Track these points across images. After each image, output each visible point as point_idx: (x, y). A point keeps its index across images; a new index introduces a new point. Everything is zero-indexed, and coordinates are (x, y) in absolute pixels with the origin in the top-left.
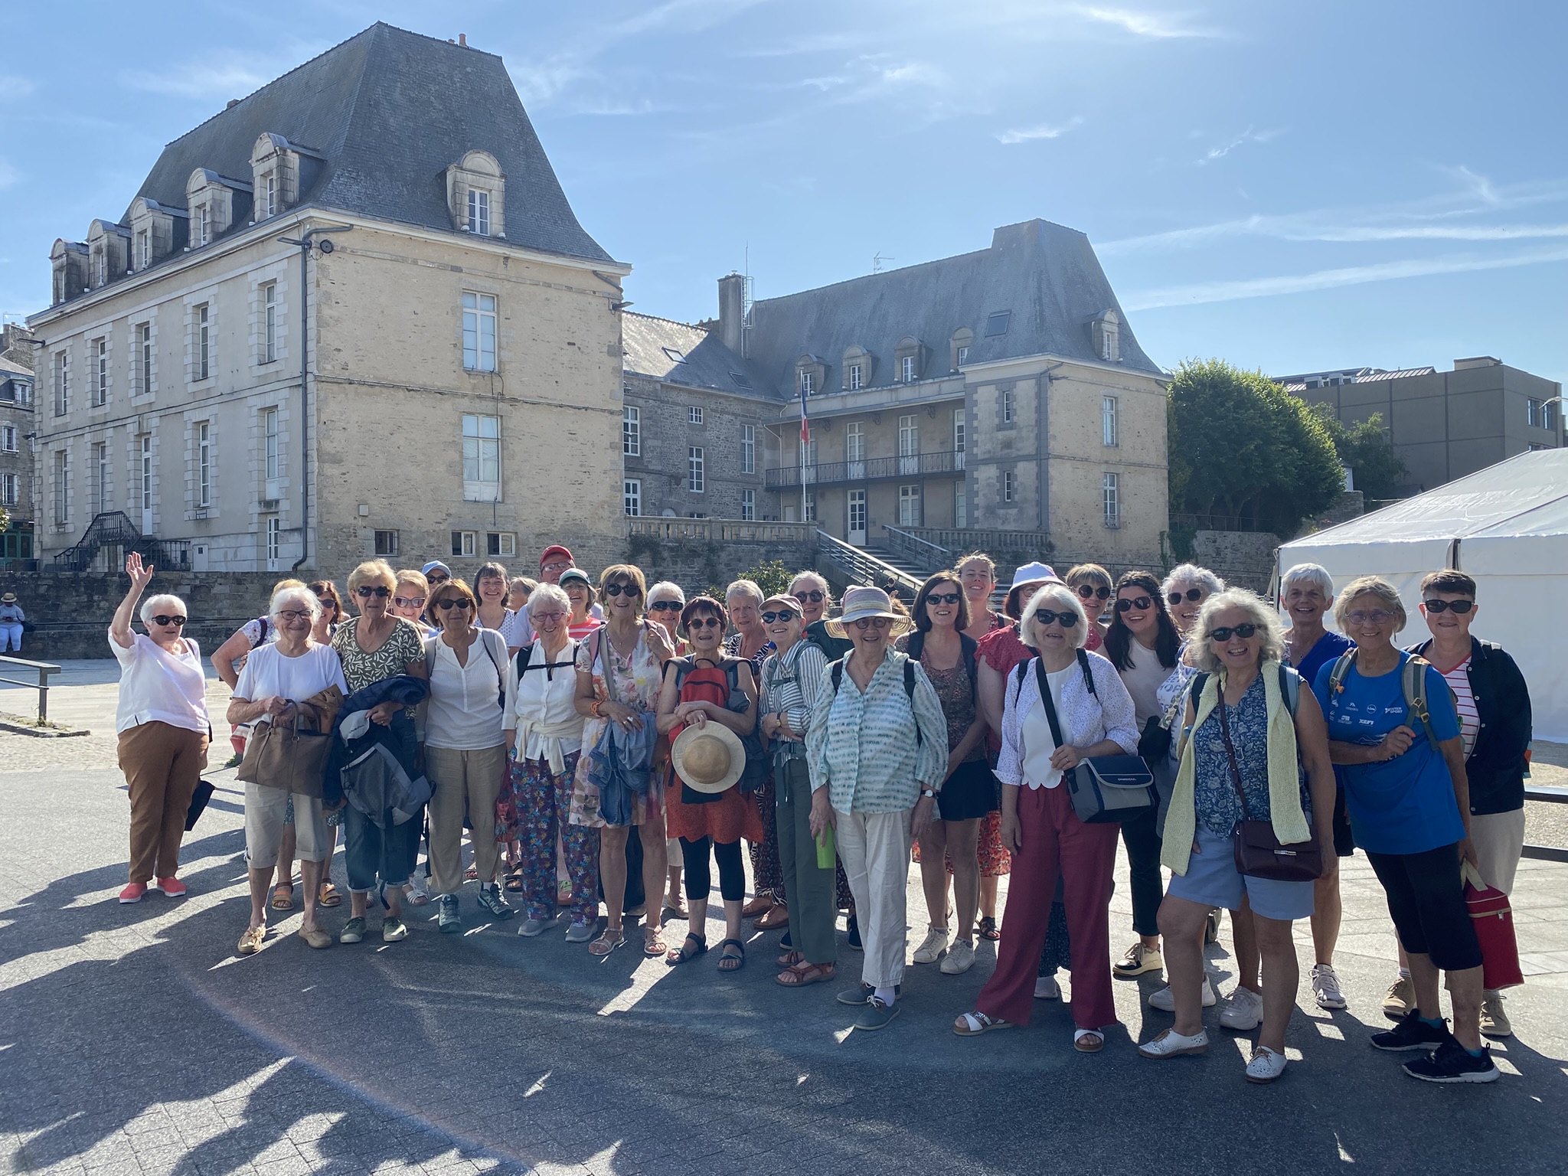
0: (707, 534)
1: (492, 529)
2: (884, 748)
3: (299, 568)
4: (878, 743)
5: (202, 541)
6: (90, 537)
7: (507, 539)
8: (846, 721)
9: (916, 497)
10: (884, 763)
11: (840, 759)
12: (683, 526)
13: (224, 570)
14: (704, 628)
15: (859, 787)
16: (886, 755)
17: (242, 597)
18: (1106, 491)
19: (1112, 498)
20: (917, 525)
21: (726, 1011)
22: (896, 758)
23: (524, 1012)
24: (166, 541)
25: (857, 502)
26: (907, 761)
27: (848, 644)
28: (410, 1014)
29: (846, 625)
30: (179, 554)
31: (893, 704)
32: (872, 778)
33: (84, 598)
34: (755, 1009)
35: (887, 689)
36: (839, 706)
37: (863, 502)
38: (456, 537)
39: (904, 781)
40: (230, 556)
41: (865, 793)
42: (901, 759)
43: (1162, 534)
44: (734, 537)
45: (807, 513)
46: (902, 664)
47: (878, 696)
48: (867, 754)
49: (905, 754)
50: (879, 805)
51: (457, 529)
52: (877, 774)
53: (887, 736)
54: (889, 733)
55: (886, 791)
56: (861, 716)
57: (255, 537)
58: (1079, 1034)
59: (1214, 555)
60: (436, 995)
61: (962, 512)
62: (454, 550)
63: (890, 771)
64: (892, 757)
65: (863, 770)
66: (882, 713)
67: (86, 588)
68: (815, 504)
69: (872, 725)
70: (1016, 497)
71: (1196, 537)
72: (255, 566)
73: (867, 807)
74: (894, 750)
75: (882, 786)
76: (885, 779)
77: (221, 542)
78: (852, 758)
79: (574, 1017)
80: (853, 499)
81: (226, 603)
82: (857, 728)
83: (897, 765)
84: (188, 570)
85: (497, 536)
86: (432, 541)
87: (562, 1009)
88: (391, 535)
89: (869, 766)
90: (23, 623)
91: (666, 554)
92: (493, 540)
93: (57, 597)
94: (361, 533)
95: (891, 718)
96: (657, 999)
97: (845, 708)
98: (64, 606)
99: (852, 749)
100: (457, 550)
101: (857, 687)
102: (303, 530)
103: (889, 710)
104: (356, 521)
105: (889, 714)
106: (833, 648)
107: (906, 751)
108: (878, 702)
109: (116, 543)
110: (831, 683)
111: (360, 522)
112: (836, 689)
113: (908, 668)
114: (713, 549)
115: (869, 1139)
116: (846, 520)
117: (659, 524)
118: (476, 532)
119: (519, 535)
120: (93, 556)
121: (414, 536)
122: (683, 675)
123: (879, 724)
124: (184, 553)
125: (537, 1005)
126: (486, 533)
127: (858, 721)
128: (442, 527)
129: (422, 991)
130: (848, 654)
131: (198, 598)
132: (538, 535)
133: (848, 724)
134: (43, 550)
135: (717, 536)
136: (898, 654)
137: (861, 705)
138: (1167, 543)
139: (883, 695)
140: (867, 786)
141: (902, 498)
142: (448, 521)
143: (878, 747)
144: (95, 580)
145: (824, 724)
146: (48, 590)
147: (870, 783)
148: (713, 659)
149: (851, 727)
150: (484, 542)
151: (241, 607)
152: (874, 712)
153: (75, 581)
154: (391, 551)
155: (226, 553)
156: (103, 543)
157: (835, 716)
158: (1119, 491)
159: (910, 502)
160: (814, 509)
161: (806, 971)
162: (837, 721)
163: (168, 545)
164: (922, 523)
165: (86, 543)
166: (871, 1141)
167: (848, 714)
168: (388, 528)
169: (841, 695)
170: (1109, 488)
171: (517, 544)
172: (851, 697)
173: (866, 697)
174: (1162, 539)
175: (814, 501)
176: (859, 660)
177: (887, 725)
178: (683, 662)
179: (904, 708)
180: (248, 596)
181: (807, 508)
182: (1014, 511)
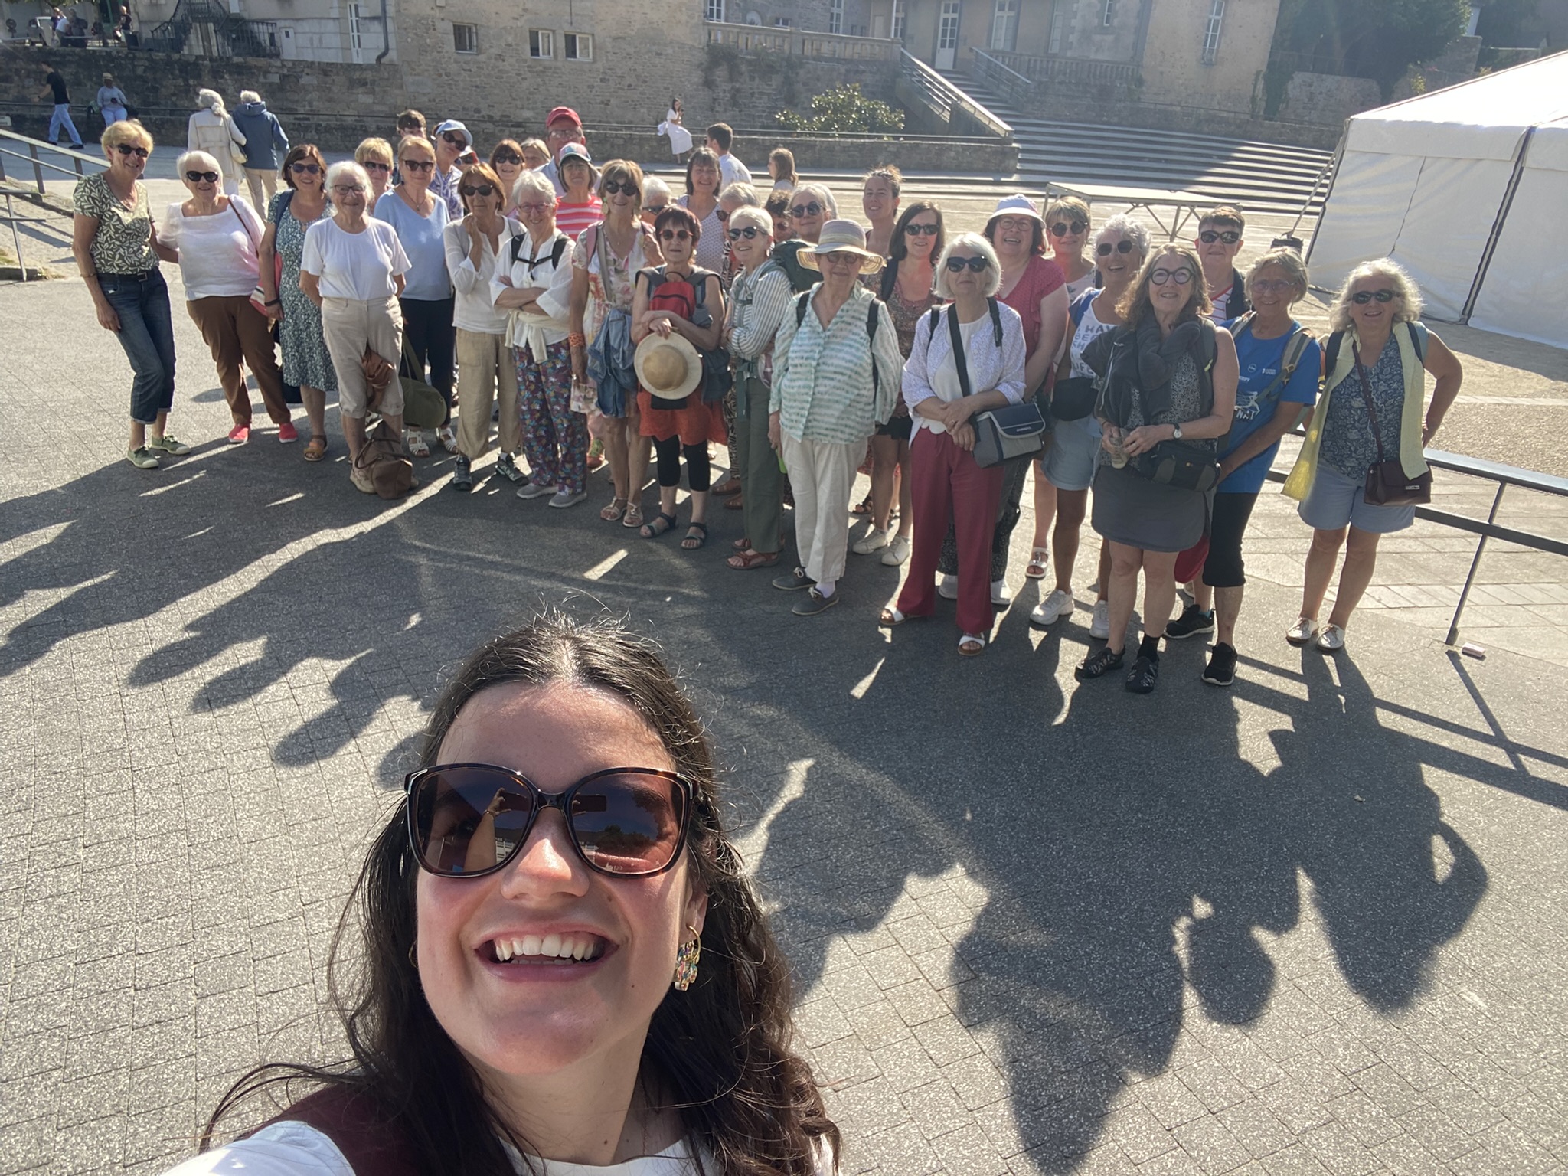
0: (786, 47)
1: (570, 30)
2: (838, 385)
3: (383, 60)
4: (832, 379)
5: (287, 23)
6: (181, 12)
7: (583, 40)
8: (805, 355)
9: (1012, 14)
10: (836, 398)
11: (795, 390)
12: (762, 37)
13: (310, 59)
14: (674, 241)
15: (811, 417)
16: (839, 392)
17: (329, 89)
18: (1210, 21)
19: (1215, 30)
20: (1008, 49)
21: (676, 589)
22: (848, 395)
23: (506, 576)
24: (253, 21)
25: (951, 16)
26: (858, 399)
27: (818, 277)
28: (410, 570)
29: (818, 256)
30: (267, 37)
31: (852, 343)
32: (823, 411)
33: (180, 82)
34: (701, 589)
35: (849, 328)
36: (802, 339)
37: (956, 16)
38: (534, 35)
39: (853, 417)
40: (316, 43)
41: (815, 423)
42: (852, 397)
43: (1258, 74)
44: (815, 52)
45: (896, 25)
46: (867, 304)
47: (839, 333)
48: (822, 389)
49: (856, 392)
50: (826, 435)
51: (534, 27)
52: (828, 407)
53: (842, 374)
54: (845, 371)
55: (836, 424)
56: (820, 352)
57: (337, 22)
58: (964, 640)
59: (1306, 100)
60: (436, 553)
61: (1057, 34)
62: (532, 49)
63: (841, 407)
64: (843, 393)
65: (816, 402)
66: (840, 351)
67: (181, 71)
68: (906, 15)
69: (830, 361)
70: (1116, 22)
71: (1292, 79)
72: (340, 55)
73: (816, 436)
74: (846, 387)
75: (833, 420)
76: (837, 414)
77: (306, 26)
78: (806, 390)
79: (548, 584)
80: (946, 11)
81: (315, 95)
82: (814, 363)
83: (848, 402)
84: (278, 55)
85: (574, 37)
86: (510, 39)
87: (539, 575)
88: (470, 29)
89: (821, 400)
90: (126, 107)
91: (744, 68)
92: (570, 40)
93: (155, 79)
94: (439, 25)
95: (848, 357)
96: (621, 573)
97: (806, 342)
98: (163, 89)
99: (807, 383)
100: (535, 51)
101: (821, 322)
102: (381, 19)
103: (847, 349)
104: (433, 12)
105: (847, 353)
106: (800, 278)
107: (859, 389)
108: (838, 340)
109: (206, 21)
110: (795, 316)
111: (437, 13)
112: (799, 322)
113: (873, 308)
114: (792, 64)
115: (756, 722)
116: (936, 36)
117: (738, 33)
118: (554, 31)
119: (596, 38)
120: (186, 32)
121: (491, 32)
122: (654, 288)
123: (836, 362)
124: (272, 35)
125: (518, 570)
126: (562, 33)
127: (817, 356)
128: (519, 24)
129: (425, 548)
130: (816, 285)
131: (288, 87)
132: (615, 39)
133: (807, 358)
134: (140, 22)
135: (797, 51)
136: (865, 291)
137: (821, 341)
138: (1261, 84)
139: (844, 333)
140: (817, 417)
141: (997, 14)
142: (525, 18)
143: (832, 383)
144: (188, 64)
145: (785, 353)
146: (145, 72)
147: (820, 415)
148: (683, 273)
149: (809, 361)
150: (562, 44)
151: (330, 100)
152: (833, 349)
153: (169, 62)
154: (471, 48)
155: (311, 40)
156: (195, 20)
157: (796, 348)
158: (1223, 21)
159: (1005, 19)
160: (904, 20)
161: (753, 557)
162: (798, 354)
163: (256, 26)
164: (1014, 47)
165: (178, 18)
166: (756, 725)
167: (808, 349)
168: (466, 21)
169: (804, 329)
170: (1214, 17)
171: (594, 48)
172: (814, 332)
173: (828, 333)
174: (1256, 80)
175: (905, 11)
176: (827, 295)
177: (843, 363)
178: (654, 273)
179: (862, 348)
180: (335, 89)
181: (897, 19)
182: (1110, 38)
